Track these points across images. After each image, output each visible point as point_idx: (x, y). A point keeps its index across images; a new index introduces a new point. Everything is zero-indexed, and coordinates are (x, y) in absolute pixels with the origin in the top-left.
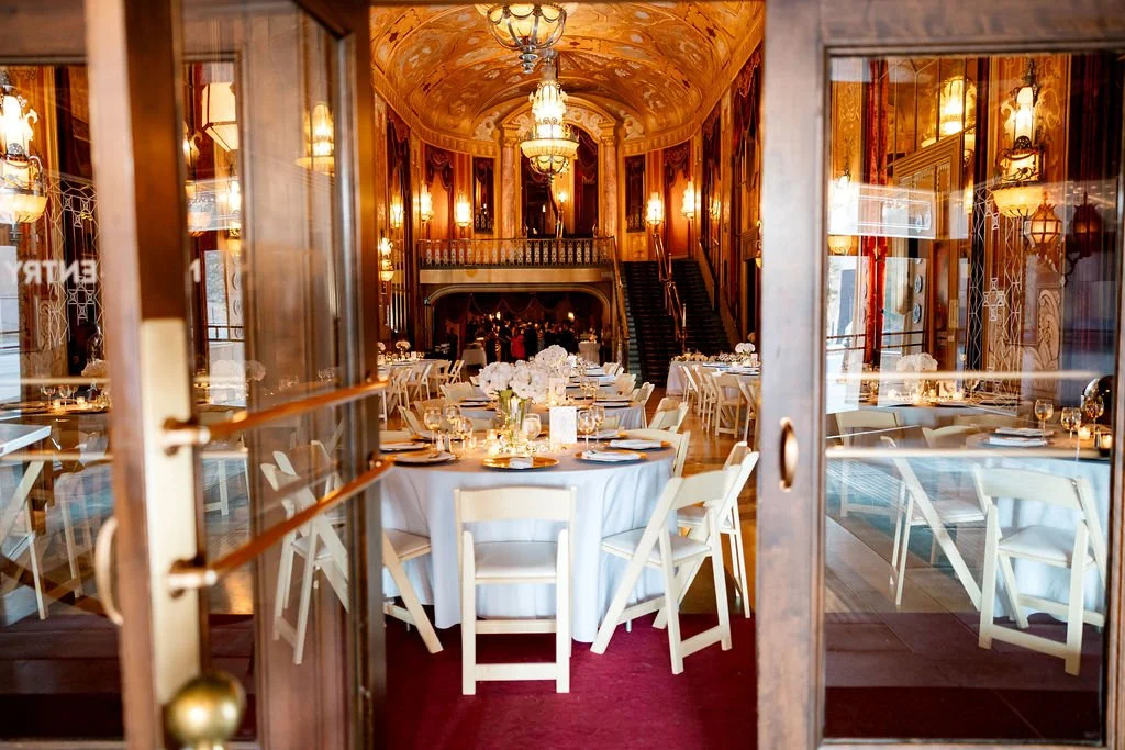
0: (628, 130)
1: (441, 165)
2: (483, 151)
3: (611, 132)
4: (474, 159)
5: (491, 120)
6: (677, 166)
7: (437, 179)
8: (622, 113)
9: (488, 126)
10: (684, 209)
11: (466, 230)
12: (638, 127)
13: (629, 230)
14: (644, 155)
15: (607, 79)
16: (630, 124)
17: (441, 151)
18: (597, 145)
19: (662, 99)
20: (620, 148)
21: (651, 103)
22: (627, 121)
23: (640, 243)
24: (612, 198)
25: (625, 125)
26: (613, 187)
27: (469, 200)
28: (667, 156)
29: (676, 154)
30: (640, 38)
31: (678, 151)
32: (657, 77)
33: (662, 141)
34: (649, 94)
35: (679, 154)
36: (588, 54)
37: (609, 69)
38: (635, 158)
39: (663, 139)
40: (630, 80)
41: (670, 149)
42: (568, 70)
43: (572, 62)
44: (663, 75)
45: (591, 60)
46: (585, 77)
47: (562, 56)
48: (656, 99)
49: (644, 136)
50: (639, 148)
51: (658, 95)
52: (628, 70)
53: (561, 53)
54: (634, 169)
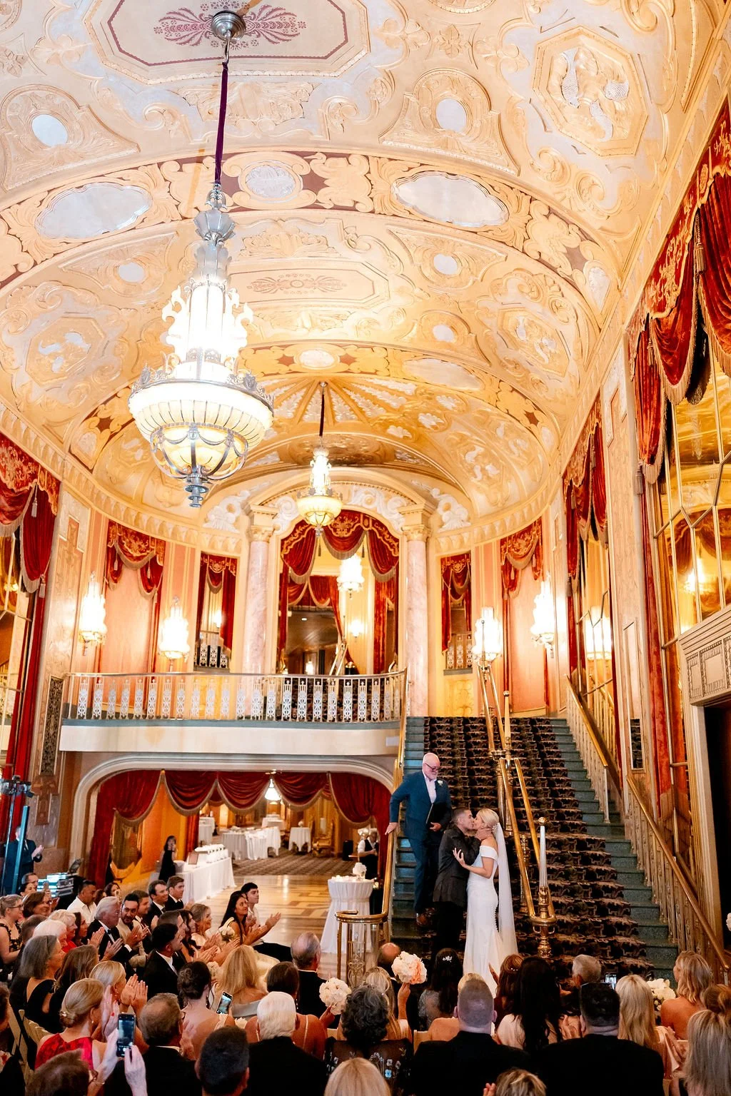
0: (445, 516)
1: (138, 558)
2: (219, 545)
3: (417, 519)
4: (204, 555)
5: (236, 502)
7: (130, 578)
8: (435, 493)
9: (230, 509)
10: (535, 630)
11: (179, 664)
12: (460, 511)
13: (448, 671)
14: (468, 555)
15: (408, 434)
16: (448, 508)
17: (144, 538)
18: (397, 540)
19: (494, 461)
20: (432, 542)
21: (477, 471)
22: (442, 504)
23: (465, 692)
25: (440, 510)
27: (188, 617)
28: (505, 549)
29: (519, 544)
30: (450, 331)
31: (523, 538)
32: (484, 421)
33: (497, 528)
34: (474, 454)
35: (523, 542)
36: (372, 383)
37: (410, 414)
38: (457, 558)
39: (497, 524)
40: (445, 433)
41: (510, 538)
42: (347, 419)
43: (351, 404)
44: (493, 415)
45: (379, 397)
46: (374, 431)
47: (334, 390)
48: (486, 461)
49: (469, 524)
50: (462, 542)
51: (488, 455)
52: (439, 412)
53: (331, 384)
54: (456, 575)
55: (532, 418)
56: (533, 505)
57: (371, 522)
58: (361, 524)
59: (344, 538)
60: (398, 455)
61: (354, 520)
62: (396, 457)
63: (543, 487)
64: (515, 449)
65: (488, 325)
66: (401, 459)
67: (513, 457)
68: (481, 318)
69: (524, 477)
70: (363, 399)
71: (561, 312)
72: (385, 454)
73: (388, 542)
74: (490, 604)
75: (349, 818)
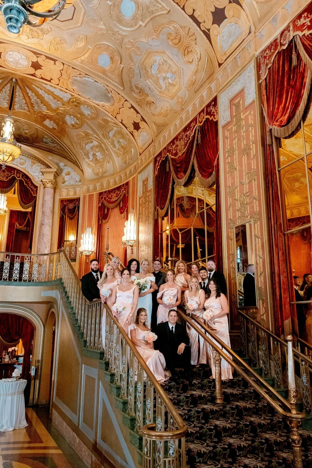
0: (66, 178)
3: (51, 177)
6: (111, 206)
8: (62, 165)
12: (75, 176)
14: (78, 200)
15: (56, 127)
16: (68, 174)
18: (36, 187)
19: (102, 150)
20: (57, 191)
21: (91, 155)
22: (65, 171)
24: (47, 230)
25: (63, 174)
26: (48, 221)
28: (102, 198)
29: (112, 196)
30: (109, 59)
31: (114, 192)
32: (104, 126)
33: (97, 187)
34: (91, 145)
35: (115, 195)
36: (45, 88)
37: (61, 114)
38: (71, 201)
39: (98, 185)
40: (78, 130)
41: (105, 192)
42: (22, 109)
43: (27, 99)
44: (111, 122)
45: (46, 99)
46: (36, 121)
47: (19, 86)
48: (97, 150)
49: (81, 183)
50: (75, 193)
51: (99, 146)
52: (79, 116)
53: (19, 82)
54: (69, 210)
55: (137, 126)
56: (123, 176)
57: (21, 175)
58: (15, 175)
59: (4, 181)
60: (44, 140)
61: (11, 173)
62: (42, 141)
63: (133, 166)
64: (117, 146)
65: (135, 60)
66: (45, 143)
67: (115, 149)
68: (132, 54)
69: (118, 161)
70: (35, 98)
71: (190, 55)
72: (37, 137)
73: (30, 188)
74: (90, 225)
75: (6, 341)
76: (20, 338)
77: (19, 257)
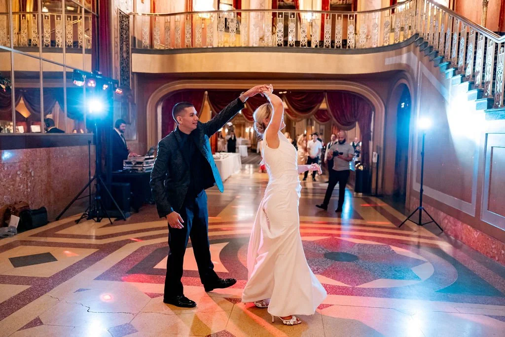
76: (356, 120)
77: (353, 17)
